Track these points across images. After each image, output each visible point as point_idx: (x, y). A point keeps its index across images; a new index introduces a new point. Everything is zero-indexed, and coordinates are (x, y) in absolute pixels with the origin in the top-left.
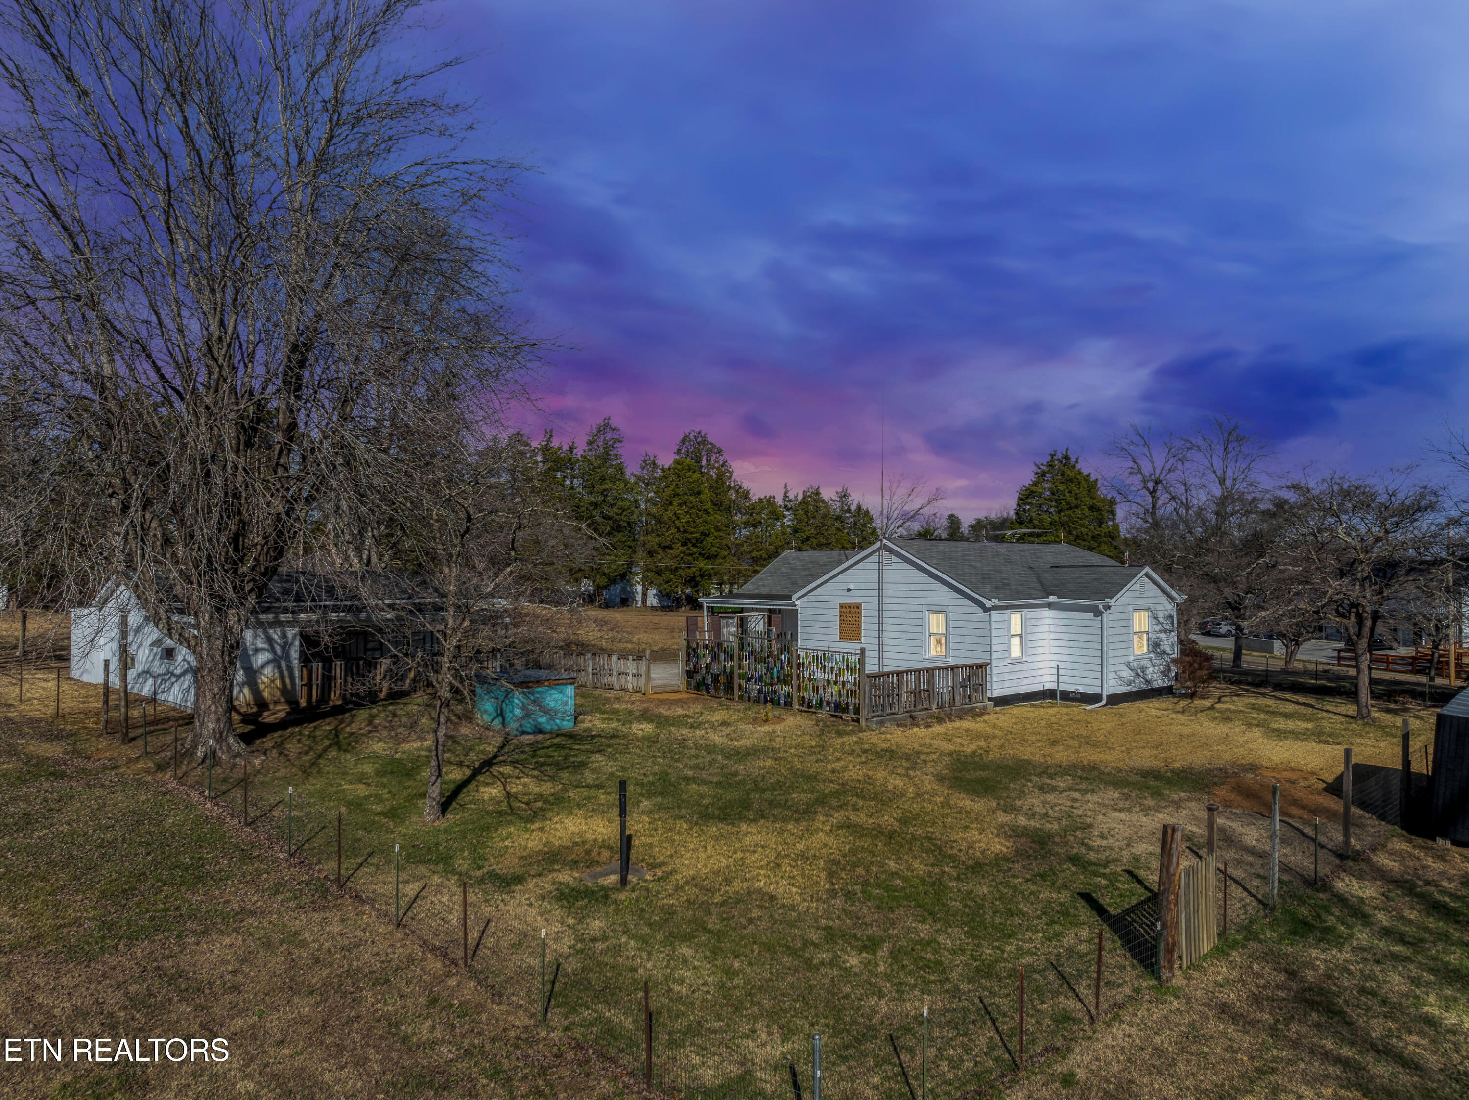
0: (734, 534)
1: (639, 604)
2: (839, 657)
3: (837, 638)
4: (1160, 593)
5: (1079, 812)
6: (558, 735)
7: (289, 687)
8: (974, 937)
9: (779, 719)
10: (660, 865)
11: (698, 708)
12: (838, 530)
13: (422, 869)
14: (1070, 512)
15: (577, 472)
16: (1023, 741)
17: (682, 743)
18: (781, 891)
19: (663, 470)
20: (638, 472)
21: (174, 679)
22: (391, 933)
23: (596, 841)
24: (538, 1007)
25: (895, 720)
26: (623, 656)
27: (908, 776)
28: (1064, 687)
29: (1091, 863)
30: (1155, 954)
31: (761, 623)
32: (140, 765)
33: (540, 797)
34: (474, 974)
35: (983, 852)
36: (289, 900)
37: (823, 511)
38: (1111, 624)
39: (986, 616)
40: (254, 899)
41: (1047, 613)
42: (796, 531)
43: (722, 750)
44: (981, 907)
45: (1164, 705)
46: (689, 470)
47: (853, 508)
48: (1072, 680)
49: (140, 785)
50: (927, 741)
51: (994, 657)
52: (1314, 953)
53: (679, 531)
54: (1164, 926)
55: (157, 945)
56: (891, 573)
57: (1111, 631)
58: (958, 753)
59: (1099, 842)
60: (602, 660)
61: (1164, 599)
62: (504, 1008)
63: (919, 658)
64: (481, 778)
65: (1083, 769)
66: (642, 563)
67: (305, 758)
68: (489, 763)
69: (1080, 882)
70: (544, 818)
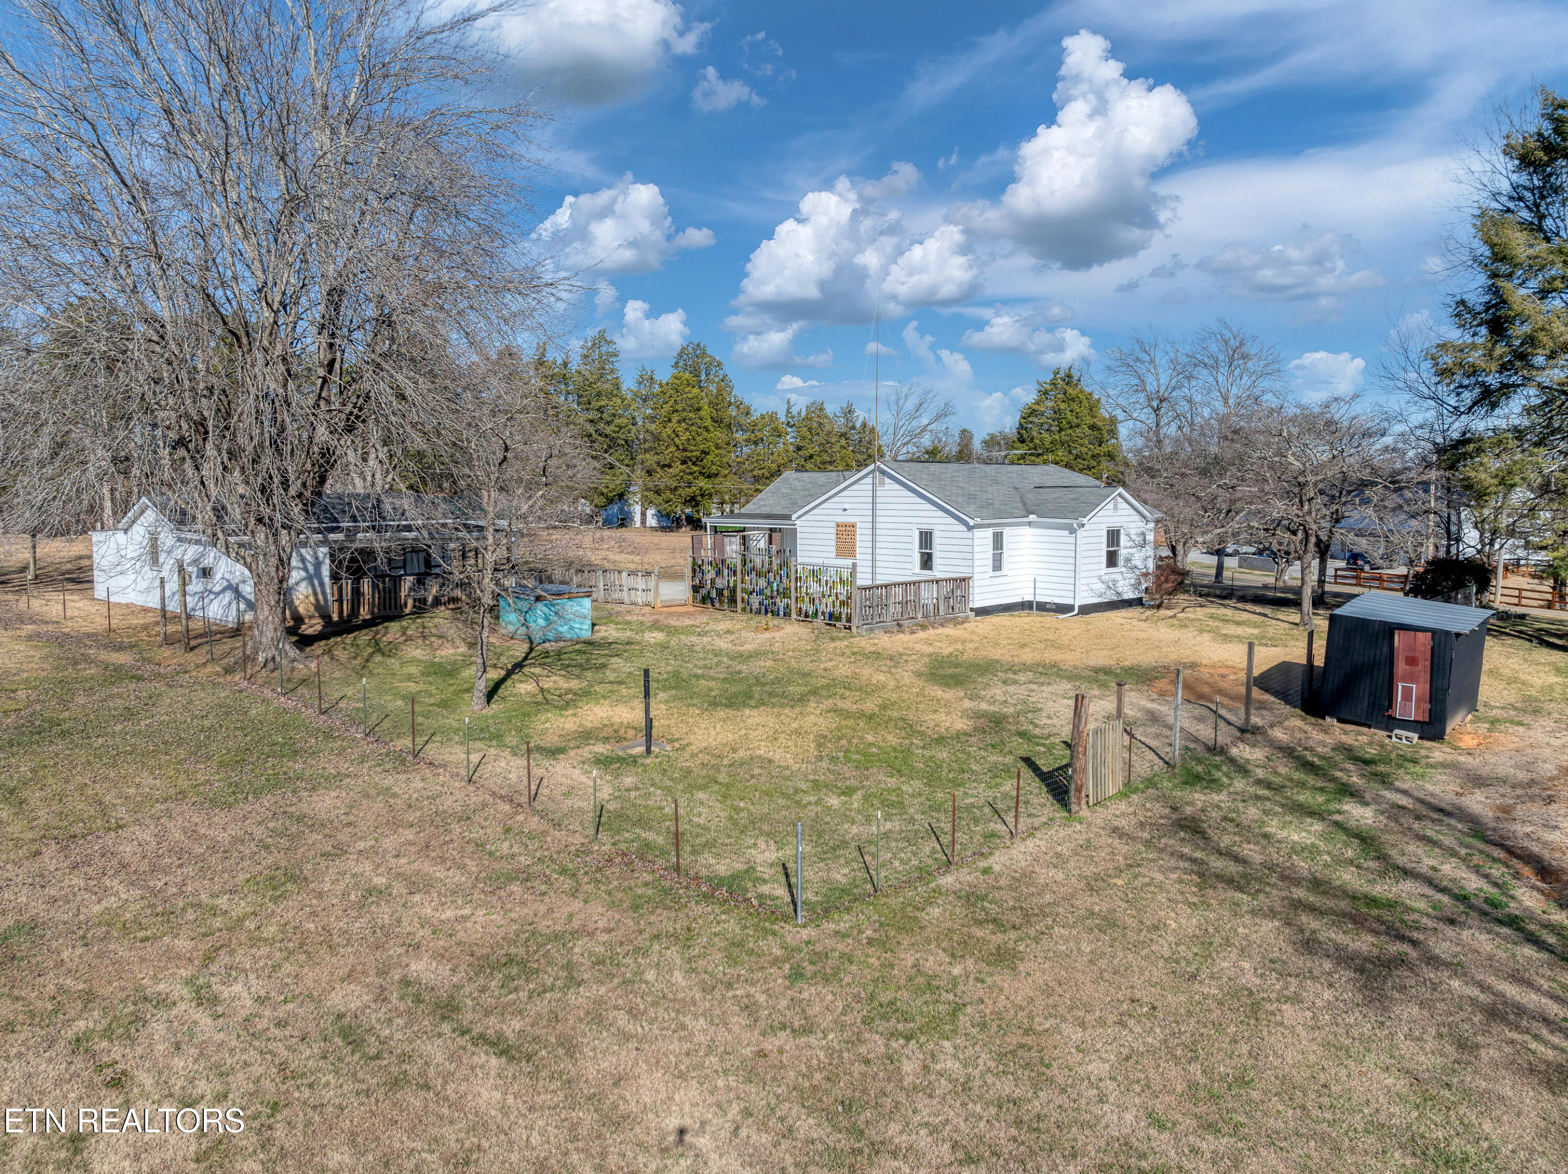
0: (735, 452)
1: (638, 524)
2: (832, 571)
3: (834, 555)
4: (1133, 512)
5: (1034, 700)
6: (578, 643)
7: (322, 602)
8: (930, 786)
9: (778, 628)
10: (677, 740)
11: (705, 619)
12: (843, 447)
13: (479, 744)
14: (1070, 431)
15: (571, 387)
16: (996, 644)
17: (691, 648)
18: (778, 757)
19: (661, 385)
20: (634, 387)
21: (212, 596)
22: (464, 787)
23: (622, 723)
24: (592, 831)
25: (883, 628)
26: (631, 573)
27: (890, 672)
28: (1040, 599)
29: (1036, 737)
30: (1067, 792)
31: (763, 541)
32: (209, 669)
33: (570, 691)
34: (536, 812)
35: (947, 729)
36: (375, 766)
37: (828, 427)
38: (1084, 541)
39: (969, 534)
40: (344, 767)
41: (1026, 530)
42: (799, 448)
43: (727, 654)
44: (941, 767)
45: (1131, 615)
46: (688, 385)
47: (858, 425)
48: (1049, 592)
49: (215, 685)
50: (911, 645)
51: (976, 570)
52: (1197, 796)
53: (678, 449)
54: (1074, 771)
55: (279, 798)
56: (885, 493)
57: (1084, 547)
58: (937, 654)
59: (1045, 721)
60: (613, 577)
61: (1137, 518)
62: (563, 833)
63: (910, 573)
64: (514, 677)
65: (1043, 667)
66: (640, 482)
67: (354, 662)
68: (519, 666)
69: (1024, 749)
70: (576, 707)
